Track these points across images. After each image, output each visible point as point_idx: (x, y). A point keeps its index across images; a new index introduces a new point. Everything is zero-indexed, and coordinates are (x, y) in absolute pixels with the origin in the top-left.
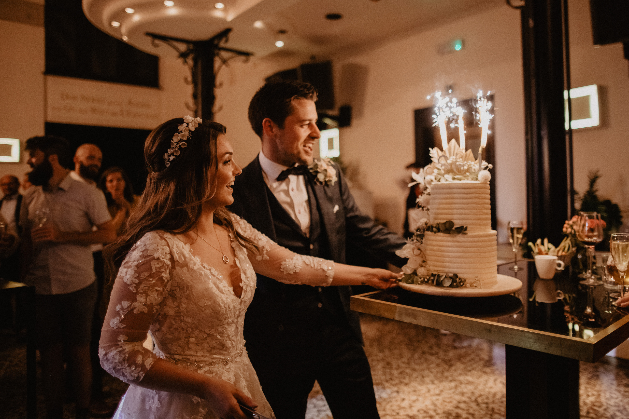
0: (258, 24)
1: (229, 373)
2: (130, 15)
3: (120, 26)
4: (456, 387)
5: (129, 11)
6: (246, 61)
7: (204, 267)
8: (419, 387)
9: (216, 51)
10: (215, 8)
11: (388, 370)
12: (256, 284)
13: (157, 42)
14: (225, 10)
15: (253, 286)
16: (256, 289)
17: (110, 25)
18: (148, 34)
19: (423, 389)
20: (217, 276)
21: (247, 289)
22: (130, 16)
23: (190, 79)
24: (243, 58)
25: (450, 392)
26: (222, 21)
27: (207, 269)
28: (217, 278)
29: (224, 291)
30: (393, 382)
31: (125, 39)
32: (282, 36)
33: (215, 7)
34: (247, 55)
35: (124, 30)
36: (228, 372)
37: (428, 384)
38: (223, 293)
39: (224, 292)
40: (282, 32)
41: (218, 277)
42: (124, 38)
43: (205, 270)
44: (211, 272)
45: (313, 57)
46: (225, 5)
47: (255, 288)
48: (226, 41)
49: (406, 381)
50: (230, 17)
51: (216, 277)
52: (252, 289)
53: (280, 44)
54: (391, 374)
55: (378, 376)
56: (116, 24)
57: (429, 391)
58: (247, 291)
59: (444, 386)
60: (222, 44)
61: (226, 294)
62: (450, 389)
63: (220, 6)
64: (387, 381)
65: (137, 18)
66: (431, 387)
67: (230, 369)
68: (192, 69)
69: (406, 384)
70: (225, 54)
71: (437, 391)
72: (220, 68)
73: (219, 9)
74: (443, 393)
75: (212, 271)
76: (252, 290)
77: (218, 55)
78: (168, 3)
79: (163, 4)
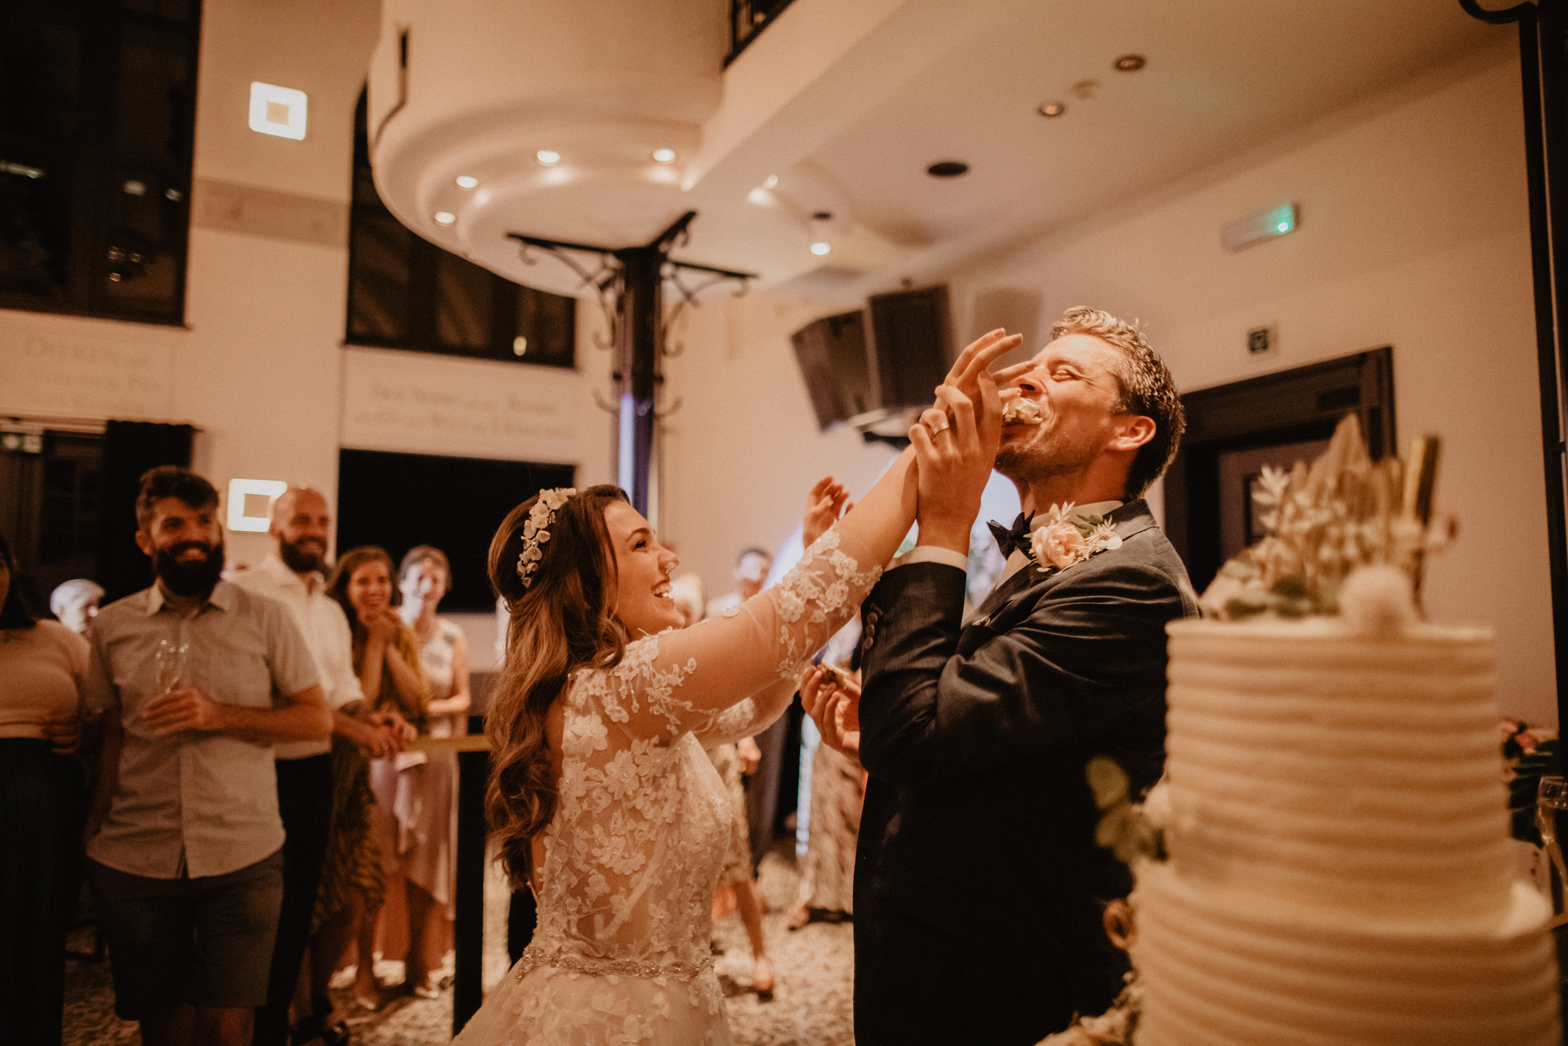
0: (758, 197)
2: (471, 193)
3: (455, 223)
5: (466, 182)
6: (742, 292)
9: (665, 269)
10: (653, 162)
13: (533, 252)
14: (677, 166)
17: (434, 220)
18: (512, 235)
22: (468, 195)
23: (606, 336)
24: (734, 285)
26: (674, 189)
32: (819, 225)
33: (654, 159)
34: (741, 277)
35: (462, 231)
40: (823, 216)
45: (907, 282)
46: (675, 151)
48: (685, 241)
50: (689, 182)
53: (821, 249)
56: (445, 218)
60: (677, 252)
63: (665, 155)
65: (482, 198)
68: (613, 317)
70: (690, 279)
72: (678, 309)
73: (660, 162)
77: (670, 277)
78: (547, 157)
79: (535, 158)
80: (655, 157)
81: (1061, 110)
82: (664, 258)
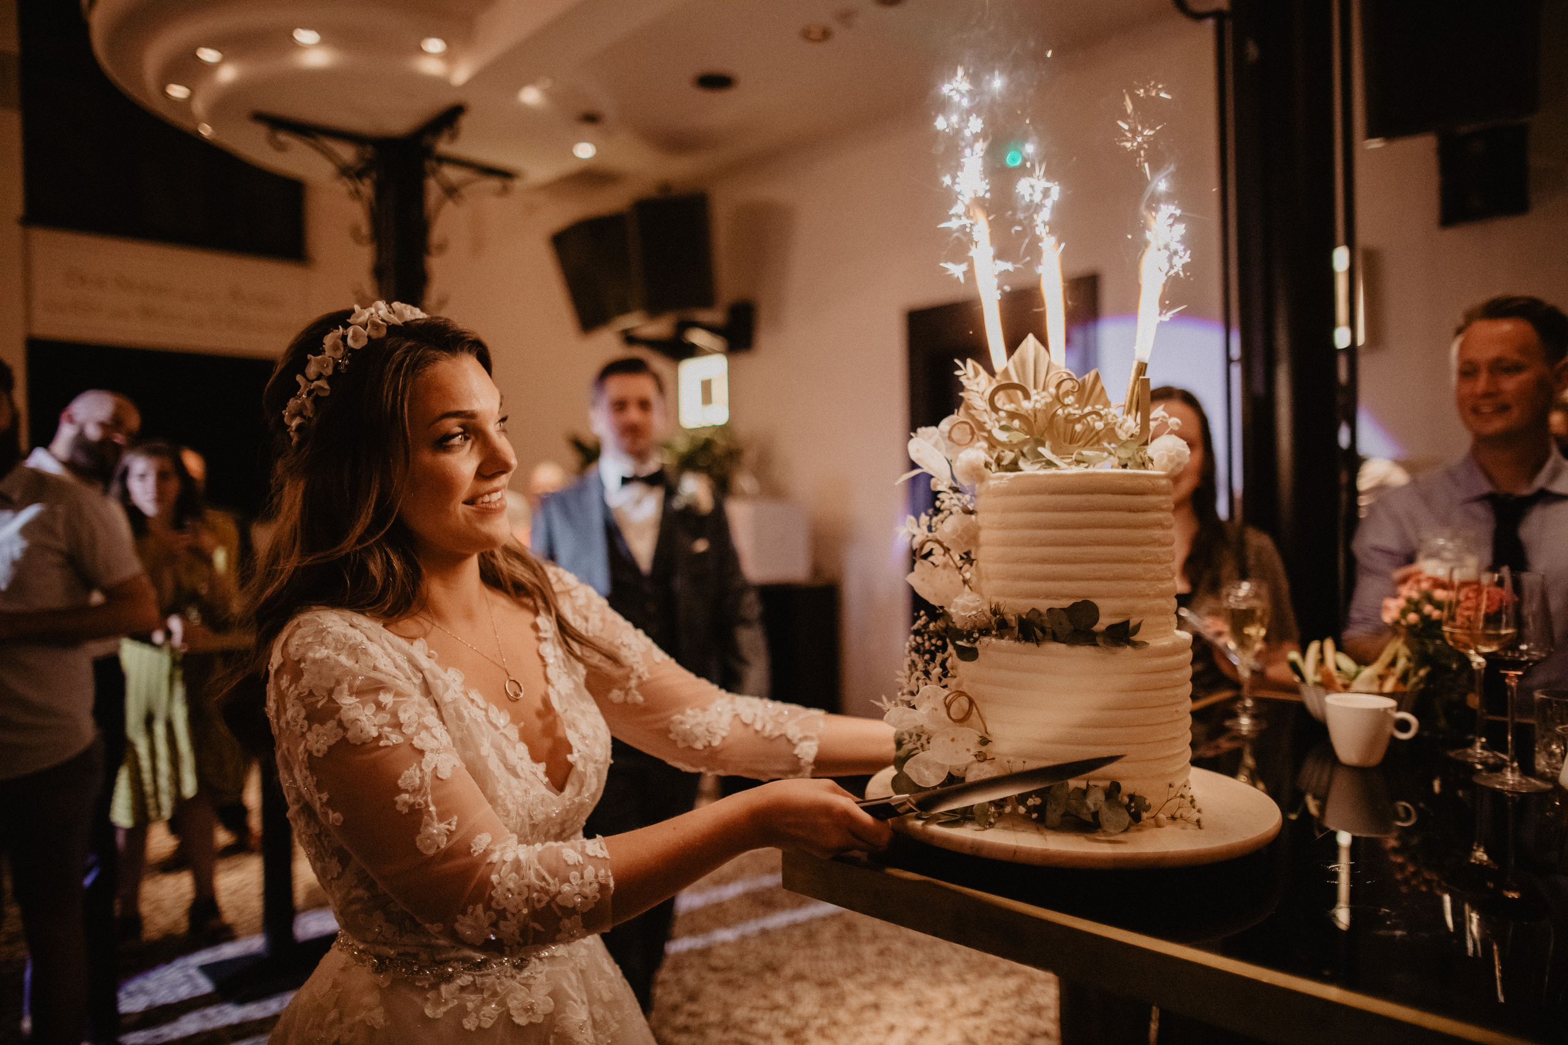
0: (531, 96)
1: (530, 990)
2: (212, 68)
3: (190, 98)
4: (1020, 992)
5: (209, 55)
6: (505, 191)
7: (472, 701)
8: (930, 993)
9: (429, 164)
10: (420, 51)
11: (848, 946)
12: (609, 753)
13: (283, 137)
14: (447, 57)
15: (602, 759)
16: (611, 766)
17: (164, 93)
18: (260, 117)
19: (939, 997)
20: (502, 730)
21: (588, 768)
22: (210, 69)
23: (365, 229)
24: (494, 183)
25: (1006, 1004)
26: (441, 83)
27: (478, 707)
28: (502, 734)
29: (519, 769)
30: (864, 979)
31: (206, 131)
32: (588, 129)
33: (421, 49)
34: (505, 175)
35: (199, 107)
36: (528, 986)
37: (949, 983)
38: (516, 775)
39: (521, 774)
40: (591, 118)
41: (505, 731)
42: (202, 129)
43: (474, 709)
44: (487, 716)
45: (665, 188)
46: (446, 41)
47: (608, 765)
48: (454, 137)
49: (896, 974)
50: (461, 74)
51: (499, 732)
52: (601, 767)
53: (585, 151)
54: (859, 956)
55: (824, 960)
56: (178, 91)
57: (953, 1003)
58: (588, 774)
59: (991, 990)
60: (444, 147)
61: (526, 780)
62: (1006, 997)
63: (434, 45)
64: (849, 975)
65: (228, 74)
66: (959, 990)
67: (535, 978)
68: (372, 209)
69: (898, 984)
70: (452, 174)
71: (974, 1004)
72: (440, 205)
73: (431, 53)
74: (990, 1009)
75: (490, 714)
76: (599, 771)
77: (434, 172)
78: (306, 37)
79: (292, 37)
80: (424, 47)
81: (826, 34)
82: (428, 152)
